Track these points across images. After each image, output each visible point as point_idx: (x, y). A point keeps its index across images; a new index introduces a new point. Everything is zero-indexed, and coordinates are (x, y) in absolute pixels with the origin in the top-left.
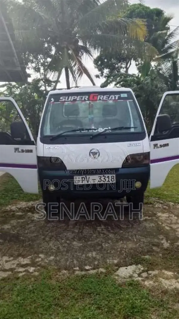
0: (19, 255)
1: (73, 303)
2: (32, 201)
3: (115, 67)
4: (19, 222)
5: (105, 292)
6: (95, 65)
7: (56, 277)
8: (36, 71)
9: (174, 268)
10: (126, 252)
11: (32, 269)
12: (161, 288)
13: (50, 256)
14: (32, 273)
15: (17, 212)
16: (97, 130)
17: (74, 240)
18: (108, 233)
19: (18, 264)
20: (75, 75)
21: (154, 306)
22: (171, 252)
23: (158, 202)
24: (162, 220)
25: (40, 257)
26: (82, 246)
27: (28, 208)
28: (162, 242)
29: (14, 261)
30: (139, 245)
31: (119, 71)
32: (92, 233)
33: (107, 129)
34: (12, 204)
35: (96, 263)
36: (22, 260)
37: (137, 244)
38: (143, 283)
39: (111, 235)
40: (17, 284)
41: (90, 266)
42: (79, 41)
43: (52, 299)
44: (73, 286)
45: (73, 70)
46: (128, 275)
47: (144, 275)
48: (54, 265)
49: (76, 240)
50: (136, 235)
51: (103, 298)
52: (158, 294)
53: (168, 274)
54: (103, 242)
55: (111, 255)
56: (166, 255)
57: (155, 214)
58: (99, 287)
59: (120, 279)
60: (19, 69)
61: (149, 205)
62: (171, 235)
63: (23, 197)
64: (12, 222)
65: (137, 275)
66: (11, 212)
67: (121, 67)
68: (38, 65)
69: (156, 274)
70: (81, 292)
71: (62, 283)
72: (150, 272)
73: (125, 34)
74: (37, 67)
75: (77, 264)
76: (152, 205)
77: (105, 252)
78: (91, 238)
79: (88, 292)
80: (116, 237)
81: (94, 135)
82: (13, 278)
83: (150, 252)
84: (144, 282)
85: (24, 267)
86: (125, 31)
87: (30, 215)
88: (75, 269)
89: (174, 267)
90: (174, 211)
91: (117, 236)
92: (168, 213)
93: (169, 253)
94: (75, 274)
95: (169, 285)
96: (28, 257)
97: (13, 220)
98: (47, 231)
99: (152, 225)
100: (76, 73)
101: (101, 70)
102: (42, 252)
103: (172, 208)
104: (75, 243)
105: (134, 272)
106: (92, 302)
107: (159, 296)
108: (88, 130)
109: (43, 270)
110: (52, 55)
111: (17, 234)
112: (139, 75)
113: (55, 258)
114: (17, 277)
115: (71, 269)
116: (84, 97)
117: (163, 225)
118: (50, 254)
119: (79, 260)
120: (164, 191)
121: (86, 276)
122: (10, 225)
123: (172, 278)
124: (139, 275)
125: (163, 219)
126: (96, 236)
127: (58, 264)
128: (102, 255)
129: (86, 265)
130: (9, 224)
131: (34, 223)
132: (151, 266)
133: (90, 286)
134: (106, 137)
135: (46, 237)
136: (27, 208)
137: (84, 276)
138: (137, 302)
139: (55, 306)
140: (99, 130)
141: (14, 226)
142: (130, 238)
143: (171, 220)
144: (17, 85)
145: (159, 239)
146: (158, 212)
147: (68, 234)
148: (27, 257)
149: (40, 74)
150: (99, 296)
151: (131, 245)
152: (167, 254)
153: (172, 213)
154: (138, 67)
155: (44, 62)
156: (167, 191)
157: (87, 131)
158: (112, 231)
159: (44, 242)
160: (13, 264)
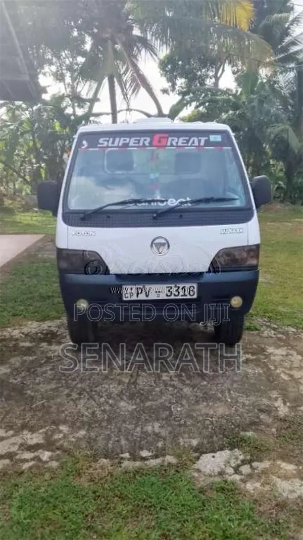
0: (24, 427)
1: (118, 524)
2: (50, 319)
3: (197, 75)
4: (26, 361)
5: (176, 504)
6: (161, 72)
7: (89, 472)
8: (57, 79)
9: (296, 457)
10: (212, 423)
11: (46, 455)
12: (275, 497)
13: (79, 428)
14: (47, 462)
15: (22, 342)
16: (165, 203)
17: (122, 399)
18: (180, 386)
19: (21, 445)
20: (127, 90)
21: (263, 534)
22: (292, 426)
23: (268, 327)
24: (274, 360)
25: (61, 432)
26: (135, 409)
27: (42, 333)
28: (276, 404)
29: (14, 438)
30: (236, 411)
31: (202, 84)
32: (153, 384)
33: (184, 200)
34: (14, 325)
35: (160, 444)
36: (29, 436)
37: (233, 407)
38: (242, 486)
39: (187, 390)
40: (20, 486)
41: (149, 452)
42: (134, 28)
43: (81, 516)
44: (119, 490)
45: (122, 80)
46: (217, 470)
47: (246, 469)
48: (86, 447)
49: (125, 398)
50: (229, 390)
51: (173, 516)
52: (270, 510)
53: (286, 468)
54: (173, 404)
55: (187, 430)
56: (283, 431)
57: (263, 350)
58: (166, 495)
59: (202, 477)
60: (27, 78)
61: (252, 332)
62: (292, 391)
63: (32, 313)
64: (13, 360)
65: (231, 469)
66: (11, 341)
67: (207, 76)
68: (61, 68)
69: (267, 469)
70: (133, 504)
71: (99, 486)
72: (255, 464)
73: (214, 16)
74: (58, 73)
75: (127, 447)
76: (257, 332)
77: (177, 423)
78: (152, 395)
79: (145, 504)
80: (194, 393)
81: (160, 212)
82: (12, 472)
83: (254, 424)
84: (246, 484)
85: (32, 451)
86: (216, 10)
87: (45, 347)
88: (123, 455)
89: (298, 454)
90: (295, 344)
91: (196, 392)
92: (285, 348)
93: (289, 427)
94: (123, 465)
95: (289, 490)
96: (41, 431)
97: (15, 356)
98: (74, 380)
99: (259, 370)
100: (127, 87)
101: (172, 80)
102: (65, 422)
103: (292, 338)
104: (122, 404)
105: (228, 462)
106: (153, 524)
107: (272, 513)
108: (149, 202)
109: (65, 458)
110: (86, 50)
111: (22, 385)
112: (237, 91)
113: (88, 434)
114: (20, 471)
115: (116, 456)
116: (142, 139)
117: (278, 371)
118: (78, 424)
119: (130, 437)
120: (277, 306)
121: (141, 471)
122: (10, 367)
123: (294, 476)
124: (237, 470)
125: (277, 358)
126: (161, 391)
127: (92, 446)
128: (169, 428)
129: (141, 449)
130: (8, 366)
131: (51, 363)
132: (257, 452)
133: (150, 492)
134: (181, 216)
135: (72, 391)
136: (39, 335)
137: (138, 472)
138: (233, 527)
139: (87, 530)
140: (169, 203)
141: (16, 369)
142: (220, 395)
143: (291, 361)
144: (24, 106)
145: (270, 398)
146: (268, 346)
147: (111, 386)
148: (38, 430)
149: (65, 84)
150: (165, 512)
151: (221, 410)
152: (284, 428)
153: (293, 348)
154: (236, 76)
155: (71, 63)
156: (284, 304)
157: (147, 204)
158: (188, 382)
159: (68, 402)
160: (14, 444)
